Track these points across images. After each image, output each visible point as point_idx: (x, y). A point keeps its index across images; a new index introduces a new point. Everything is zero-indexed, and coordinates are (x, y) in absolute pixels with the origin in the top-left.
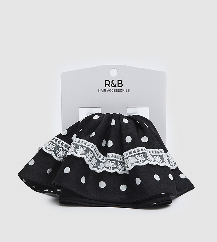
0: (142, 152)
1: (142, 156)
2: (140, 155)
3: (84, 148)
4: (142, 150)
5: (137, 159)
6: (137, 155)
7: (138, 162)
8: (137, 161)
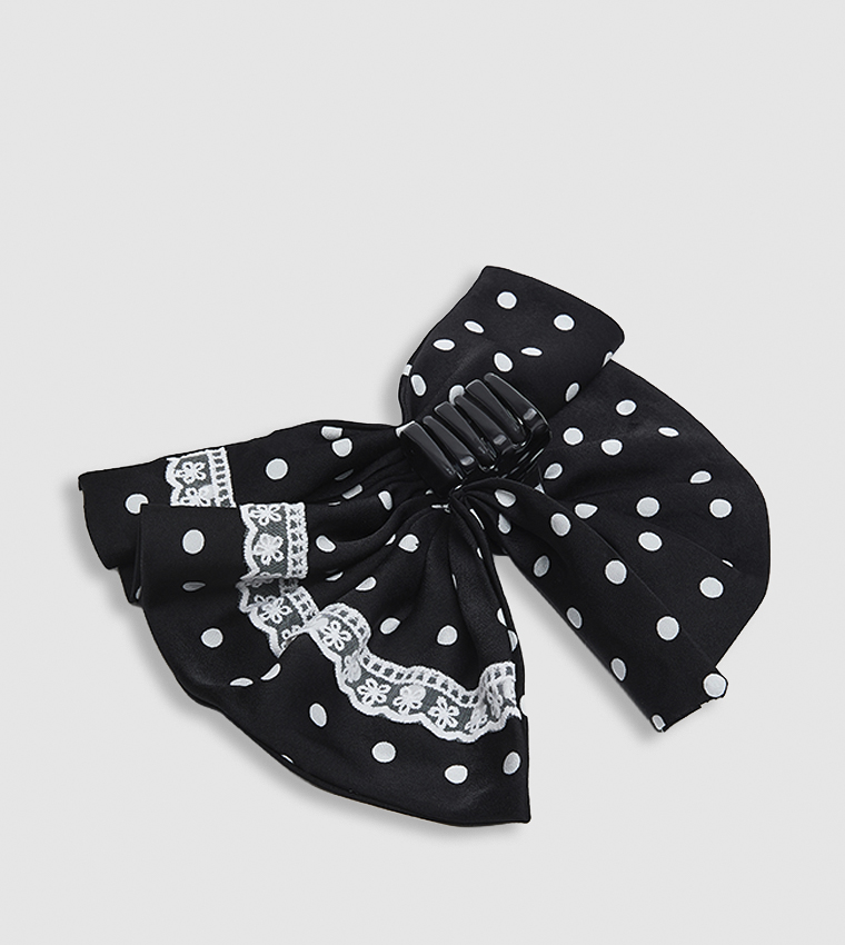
0: (356, 632)
1: (344, 639)
2: (344, 632)
3: (281, 554)
4: (361, 631)
5: (328, 628)
6: (339, 625)
7: (322, 636)
8: (323, 631)
